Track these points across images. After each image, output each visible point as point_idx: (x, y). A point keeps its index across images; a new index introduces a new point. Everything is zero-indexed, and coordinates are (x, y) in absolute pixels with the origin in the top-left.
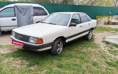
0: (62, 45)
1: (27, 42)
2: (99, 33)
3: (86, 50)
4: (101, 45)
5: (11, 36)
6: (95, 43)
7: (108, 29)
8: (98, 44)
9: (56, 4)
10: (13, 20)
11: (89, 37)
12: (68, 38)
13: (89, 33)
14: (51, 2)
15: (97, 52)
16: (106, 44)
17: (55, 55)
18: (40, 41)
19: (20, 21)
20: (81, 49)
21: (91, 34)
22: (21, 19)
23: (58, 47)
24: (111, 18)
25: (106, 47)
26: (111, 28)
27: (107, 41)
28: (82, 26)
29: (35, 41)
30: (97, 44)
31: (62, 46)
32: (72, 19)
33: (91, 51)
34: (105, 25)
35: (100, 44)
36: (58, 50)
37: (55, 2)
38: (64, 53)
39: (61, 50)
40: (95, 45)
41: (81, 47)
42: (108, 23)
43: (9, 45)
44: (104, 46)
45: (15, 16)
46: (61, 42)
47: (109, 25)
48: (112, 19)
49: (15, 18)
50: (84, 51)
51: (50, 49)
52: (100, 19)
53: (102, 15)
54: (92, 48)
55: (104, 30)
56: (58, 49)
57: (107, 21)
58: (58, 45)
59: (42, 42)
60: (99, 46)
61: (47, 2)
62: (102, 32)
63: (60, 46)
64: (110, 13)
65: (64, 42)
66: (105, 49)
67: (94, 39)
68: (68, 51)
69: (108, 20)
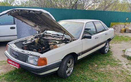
0: (73, 63)
1: (25, 62)
2: (116, 43)
3: (104, 69)
4: (122, 60)
5: (6, 51)
6: (114, 58)
7: (126, 39)
8: (118, 60)
9: (65, 9)
10: (12, 28)
11: (106, 50)
12: (81, 54)
13: (106, 45)
14: (58, 6)
15: (119, 72)
16: (128, 59)
17: (63, 78)
18: (43, 62)
19: (20, 29)
20: (98, 68)
21: (108, 47)
22: (21, 27)
23: (68, 67)
24: (128, 24)
25: (129, 64)
26: (129, 38)
27: (128, 56)
28: (98, 38)
29: (35, 61)
30: (116, 60)
31: (73, 65)
32: (86, 29)
33: (111, 71)
34: (121, 33)
35: (120, 60)
36: (67, 72)
37: (63, 7)
38: (76, 74)
39: (72, 70)
40: (114, 61)
41: (96, 64)
42: (125, 31)
43: (4, 61)
44: (126, 63)
45: (14, 24)
46: (71, 61)
47: (126, 33)
48: (129, 26)
49: (15, 26)
50: (101, 71)
51: (56, 71)
52: (115, 26)
53: (117, 21)
54: (111, 65)
55: (121, 40)
56: (67, 69)
57: (123, 29)
58: (68, 64)
59: (46, 63)
60: (120, 63)
61: (54, 7)
62: (119, 42)
63: (71, 65)
64: (127, 19)
65: (76, 59)
66: (128, 67)
67: (111, 52)
68: (81, 71)
69: (124, 27)
